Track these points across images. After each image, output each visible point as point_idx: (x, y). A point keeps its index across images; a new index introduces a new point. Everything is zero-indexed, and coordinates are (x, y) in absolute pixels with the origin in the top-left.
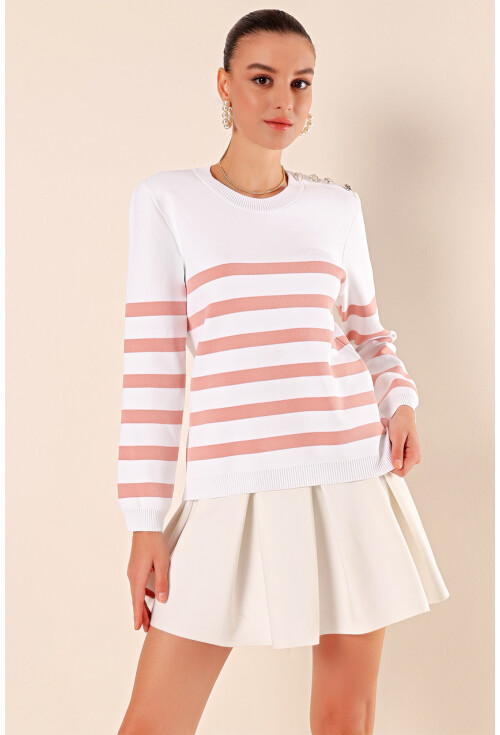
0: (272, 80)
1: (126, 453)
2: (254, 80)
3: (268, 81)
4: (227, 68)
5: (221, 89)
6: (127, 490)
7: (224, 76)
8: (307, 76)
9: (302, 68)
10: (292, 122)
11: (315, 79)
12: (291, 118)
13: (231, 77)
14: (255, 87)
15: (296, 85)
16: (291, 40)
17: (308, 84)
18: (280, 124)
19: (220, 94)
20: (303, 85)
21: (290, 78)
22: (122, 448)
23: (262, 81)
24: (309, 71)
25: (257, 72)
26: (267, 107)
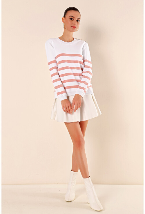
0: (73, 19)
4: (64, 16)
5: (63, 21)
7: (64, 18)
8: (79, 19)
9: (78, 18)
12: (76, 27)
13: (65, 19)
14: (70, 20)
15: (77, 21)
16: (77, 12)
17: (79, 21)
18: (74, 27)
21: (77, 19)
23: (71, 19)
24: (80, 18)
25: (71, 17)
26: (72, 24)
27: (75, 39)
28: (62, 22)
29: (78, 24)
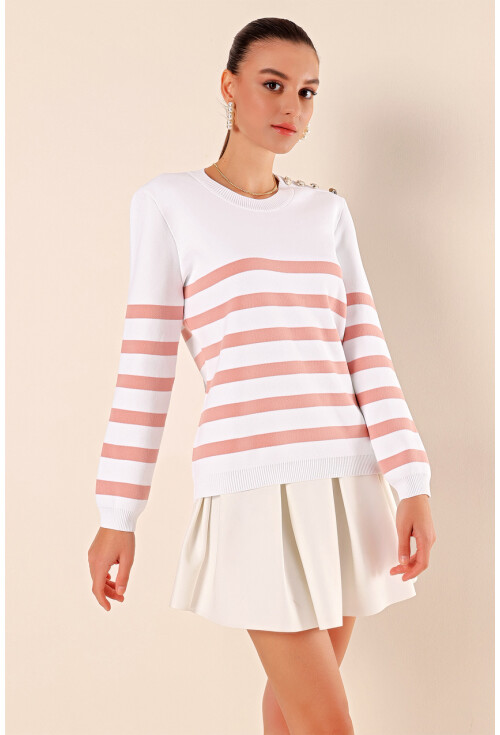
0: (282, 87)
1: (109, 451)
2: (265, 84)
3: (278, 87)
4: (233, 66)
5: (225, 89)
6: (105, 488)
7: (229, 77)
8: (313, 86)
9: (310, 78)
10: (297, 129)
11: (319, 89)
12: (297, 126)
13: (239, 81)
14: (266, 91)
15: (303, 93)
16: (303, 48)
17: (313, 93)
18: (286, 129)
19: (224, 96)
20: (309, 94)
21: (300, 86)
22: (106, 446)
23: (272, 85)
24: (316, 81)
25: (269, 77)
26: (277, 111)
27: (281, 182)
28: (221, 97)
29: (307, 108)
